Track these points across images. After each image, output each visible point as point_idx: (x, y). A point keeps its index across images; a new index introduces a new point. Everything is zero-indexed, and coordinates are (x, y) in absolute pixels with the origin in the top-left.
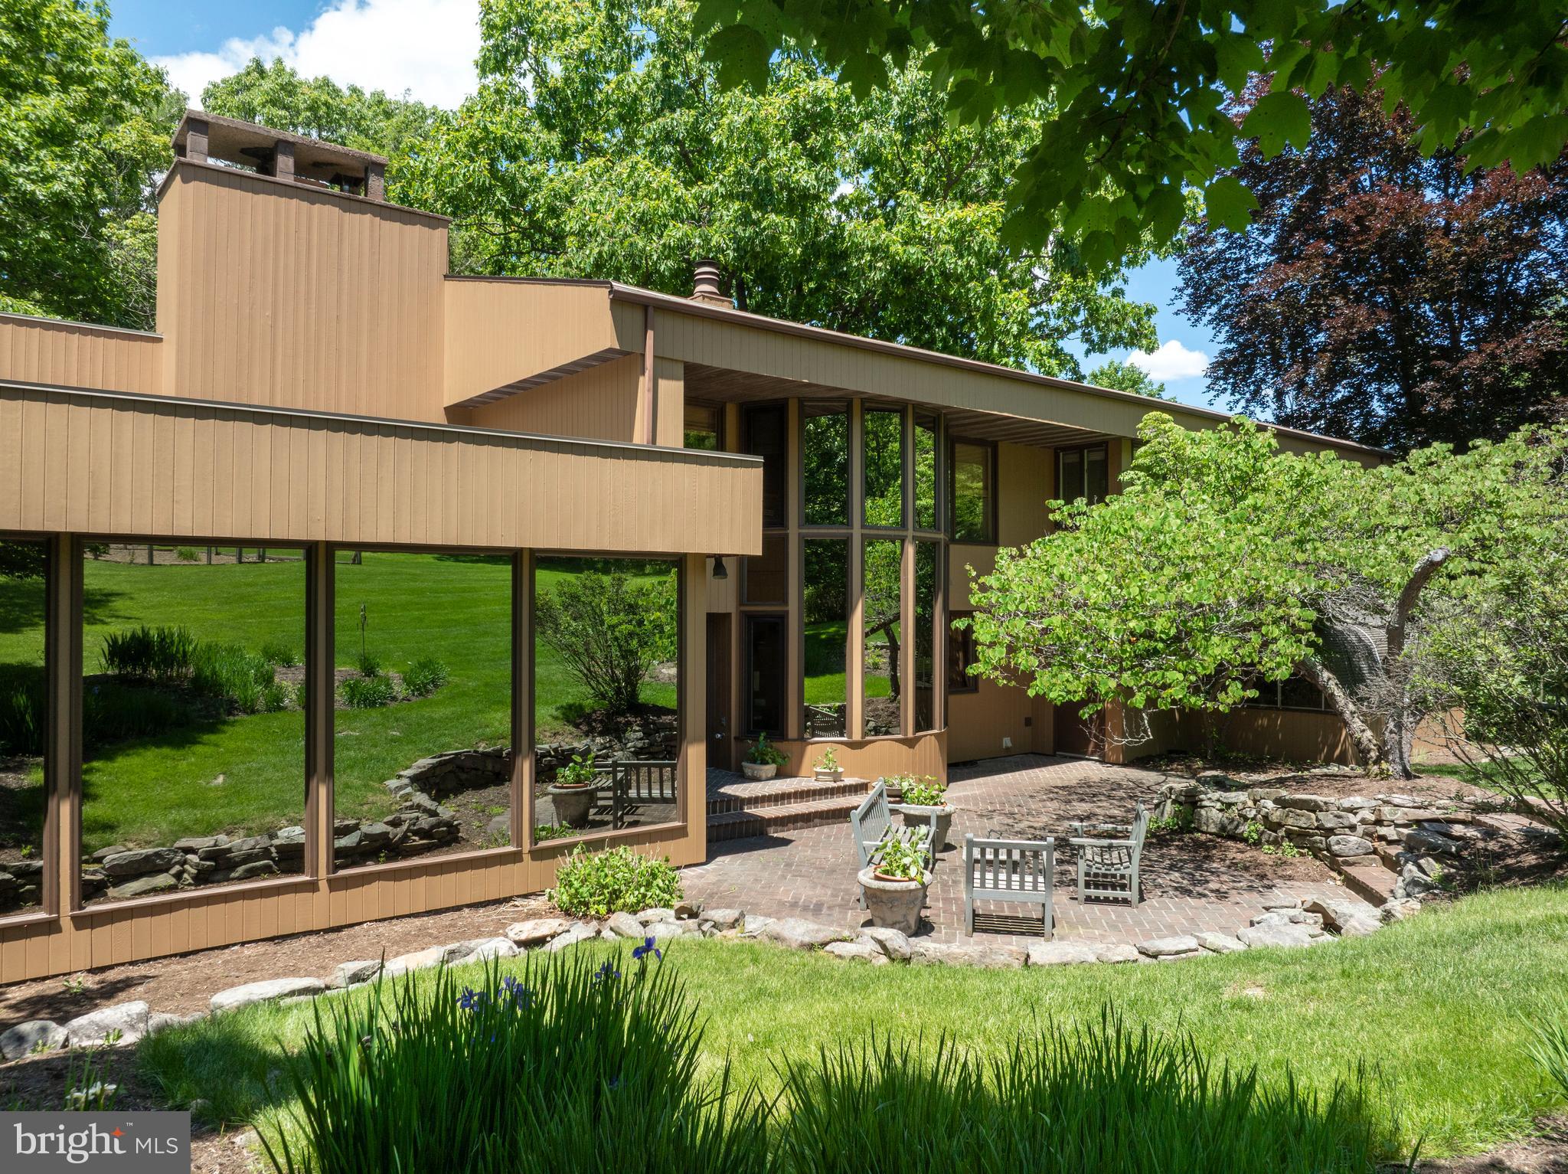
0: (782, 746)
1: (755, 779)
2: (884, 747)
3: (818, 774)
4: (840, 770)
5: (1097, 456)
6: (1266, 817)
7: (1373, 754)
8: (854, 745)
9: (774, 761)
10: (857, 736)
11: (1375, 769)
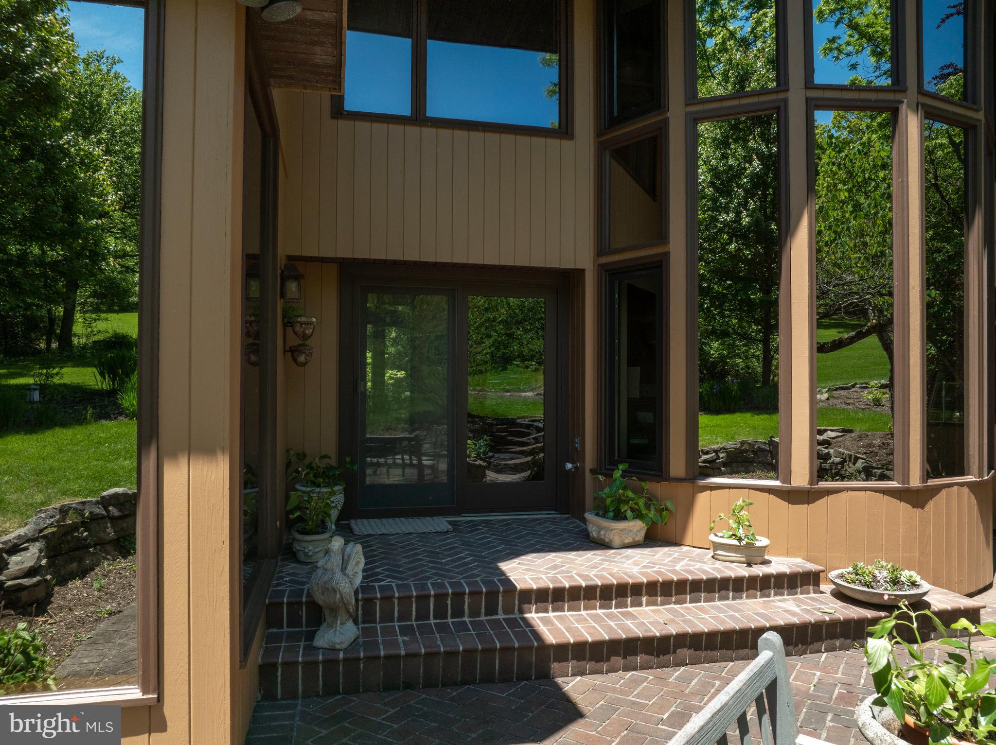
0: (657, 488)
1: (602, 545)
2: (859, 504)
3: (717, 546)
4: (762, 541)
8: (793, 496)
9: (638, 515)
10: (801, 476)
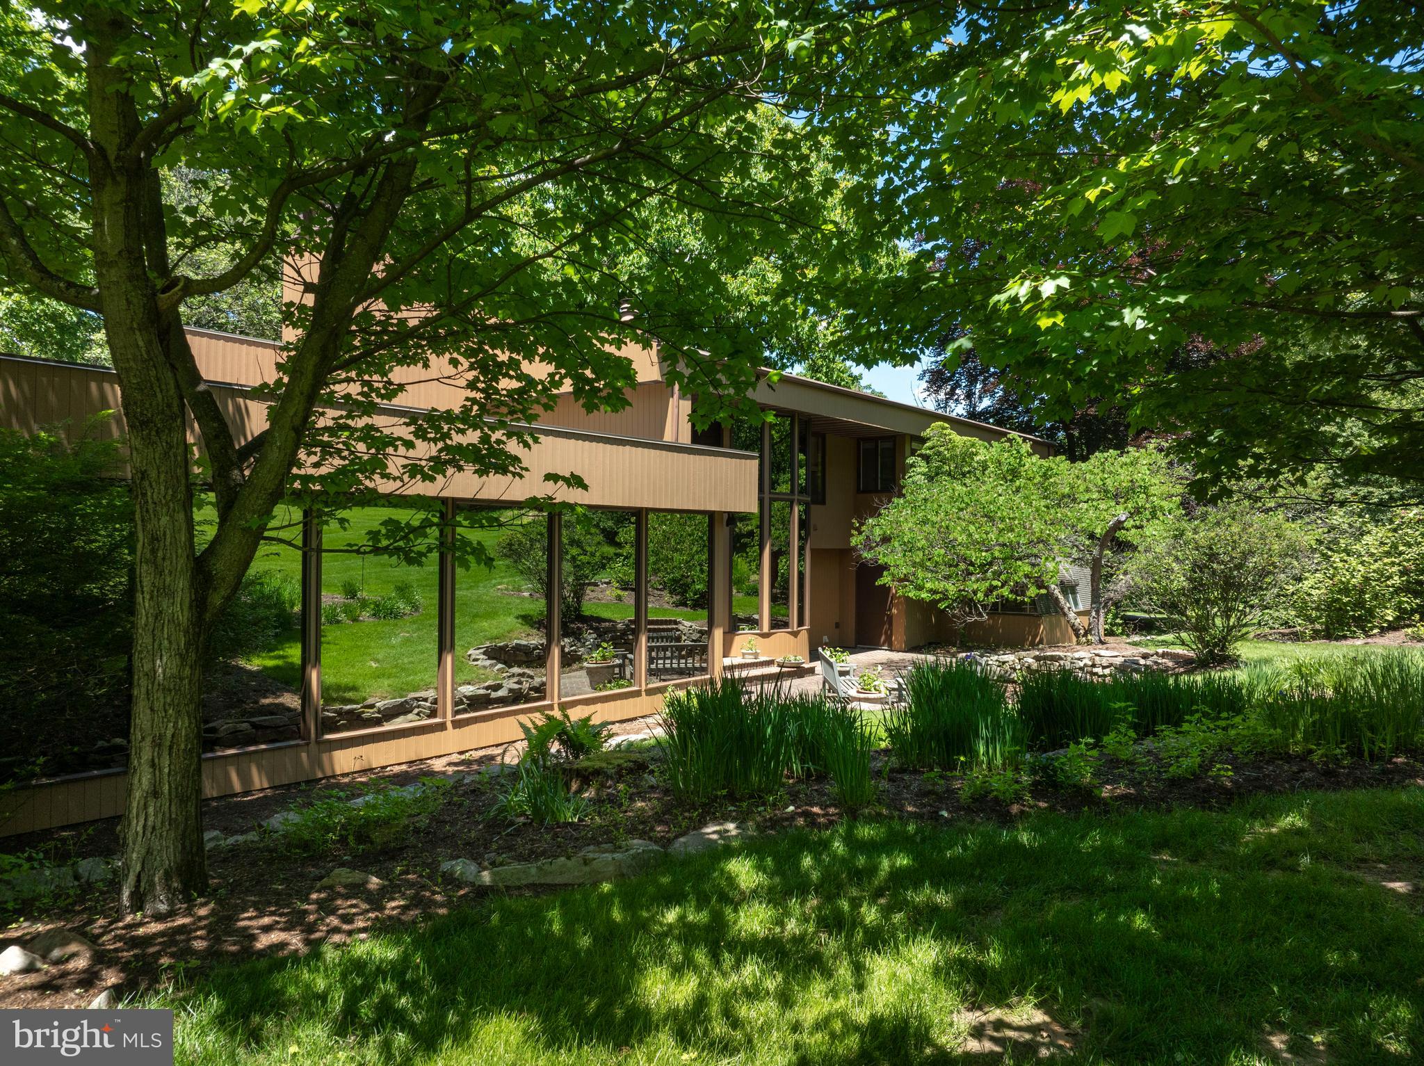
2: (781, 636)
3: (744, 654)
4: (757, 651)
5: (888, 445)
6: (1028, 667)
7: (1082, 632)
8: (764, 636)
10: (766, 629)
11: (1084, 639)
